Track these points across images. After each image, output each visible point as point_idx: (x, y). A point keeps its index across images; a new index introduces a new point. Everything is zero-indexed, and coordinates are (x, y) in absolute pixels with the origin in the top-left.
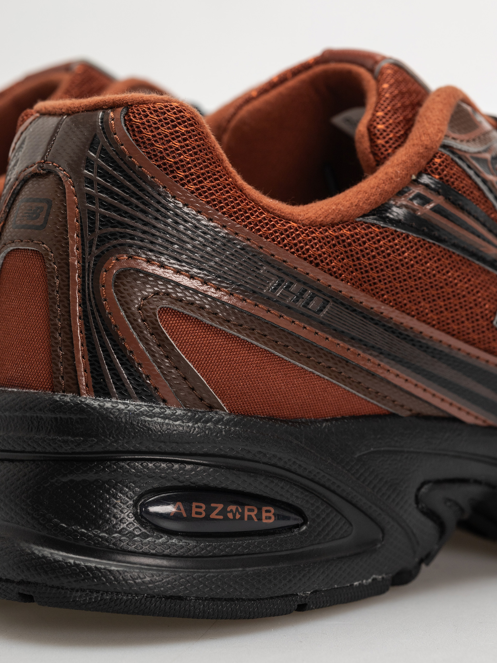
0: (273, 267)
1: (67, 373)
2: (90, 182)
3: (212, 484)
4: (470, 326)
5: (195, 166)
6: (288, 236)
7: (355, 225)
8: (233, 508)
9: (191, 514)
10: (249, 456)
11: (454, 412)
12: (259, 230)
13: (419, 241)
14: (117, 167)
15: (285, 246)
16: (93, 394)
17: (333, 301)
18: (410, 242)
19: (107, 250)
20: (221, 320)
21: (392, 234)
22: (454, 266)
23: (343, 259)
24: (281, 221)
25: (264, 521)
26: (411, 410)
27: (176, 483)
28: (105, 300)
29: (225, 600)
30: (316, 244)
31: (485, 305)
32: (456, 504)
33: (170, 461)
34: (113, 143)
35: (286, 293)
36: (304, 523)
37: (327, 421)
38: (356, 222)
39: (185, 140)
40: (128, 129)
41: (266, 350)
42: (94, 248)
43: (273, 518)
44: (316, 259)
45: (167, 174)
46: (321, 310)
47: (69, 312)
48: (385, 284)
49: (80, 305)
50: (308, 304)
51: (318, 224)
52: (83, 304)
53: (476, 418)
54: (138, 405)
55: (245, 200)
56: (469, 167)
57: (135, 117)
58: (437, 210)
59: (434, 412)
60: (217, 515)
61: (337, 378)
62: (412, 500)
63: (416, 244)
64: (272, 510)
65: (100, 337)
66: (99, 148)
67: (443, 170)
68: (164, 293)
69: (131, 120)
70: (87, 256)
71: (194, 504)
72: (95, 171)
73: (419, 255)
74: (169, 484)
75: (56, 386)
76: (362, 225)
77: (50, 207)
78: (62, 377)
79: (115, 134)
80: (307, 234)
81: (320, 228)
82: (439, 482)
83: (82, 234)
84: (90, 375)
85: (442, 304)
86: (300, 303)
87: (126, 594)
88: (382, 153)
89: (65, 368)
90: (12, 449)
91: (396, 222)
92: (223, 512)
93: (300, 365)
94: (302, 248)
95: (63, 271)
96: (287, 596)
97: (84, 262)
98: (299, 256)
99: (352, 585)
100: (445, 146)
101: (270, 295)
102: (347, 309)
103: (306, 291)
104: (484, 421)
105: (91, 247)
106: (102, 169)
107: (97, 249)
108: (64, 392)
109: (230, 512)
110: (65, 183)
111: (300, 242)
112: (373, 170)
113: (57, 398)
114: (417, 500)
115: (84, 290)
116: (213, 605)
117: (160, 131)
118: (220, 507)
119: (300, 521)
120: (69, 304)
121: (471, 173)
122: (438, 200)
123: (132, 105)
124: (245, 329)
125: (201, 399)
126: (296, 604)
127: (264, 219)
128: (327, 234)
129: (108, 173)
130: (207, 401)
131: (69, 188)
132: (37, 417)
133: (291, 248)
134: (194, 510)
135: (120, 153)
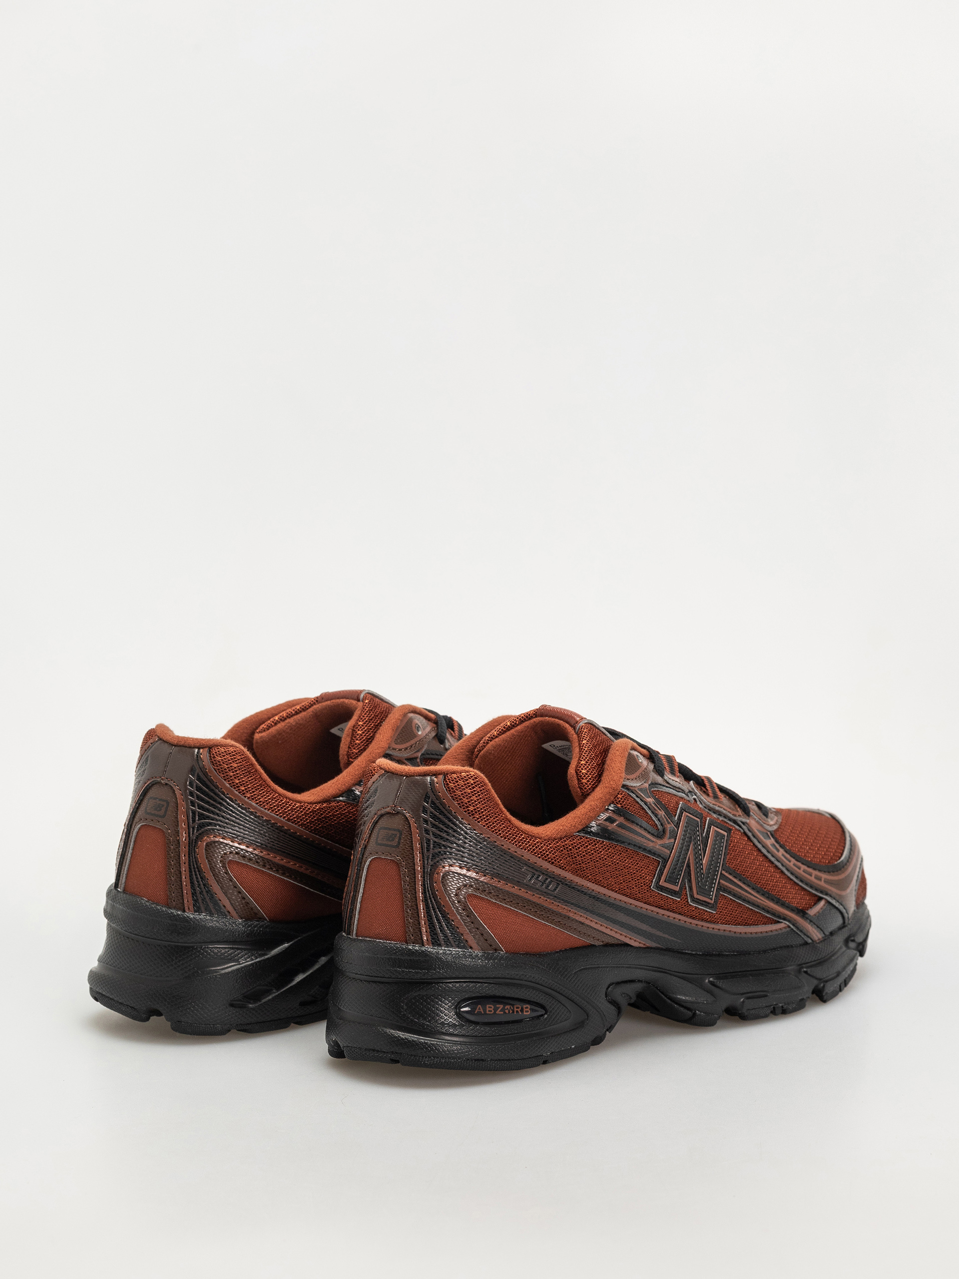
0: (529, 866)
1: (415, 933)
2: (426, 821)
3: (497, 995)
4: (637, 890)
5: (479, 803)
6: (537, 848)
7: (573, 838)
8: (508, 1007)
9: (486, 1011)
10: (517, 977)
11: (628, 941)
12: (520, 846)
13: (610, 844)
14: (441, 813)
15: (535, 853)
16: (431, 945)
17: (562, 884)
18: (604, 845)
19: (438, 862)
20: (501, 899)
21: (594, 841)
22: (629, 856)
23: (567, 858)
24: (532, 838)
25: (525, 1013)
26: (603, 942)
27: (478, 995)
28: (437, 891)
29: (506, 1060)
30: (552, 851)
31: (646, 877)
32: (628, 995)
33: (475, 982)
34: (438, 798)
35: (537, 881)
36: (546, 1013)
37: (557, 952)
38: (574, 835)
39: (474, 788)
40: (446, 790)
41: (525, 915)
42: (430, 861)
43: (529, 1011)
44: (552, 859)
45: (470, 816)
46: (555, 890)
47: (416, 897)
48: (581, 857)
49: (422, 894)
50: (548, 886)
51: (553, 838)
52: (424, 893)
53: (640, 943)
54: (457, 951)
55: (512, 827)
56: (637, 797)
57: (450, 782)
58: (619, 826)
59: (616, 942)
60: (500, 1011)
61: (563, 928)
62: (604, 996)
63: (608, 846)
64: (529, 1006)
65: (435, 912)
66: (430, 800)
67: (623, 802)
68: (470, 885)
69: (448, 784)
70: (426, 865)
71: (488, 1006)
72: (428, 814)
73: (610, 852)
74: (474, 995)
75: (409, 940)
76: (577, 837)
77: (401, 834)
78: (412, 935)
79: (439, 793)
80: (547, 845)
81: (554, 841)
82: (618, 983)
83: (422, 852)
84: (429, 934)
85: (622, 879)
86: (544, 887)
87: (454, 1058)
88: (585, 788)
89: (414, 930)
90: (382, 976)
91: (595, 834)
92: (503, 1010)
93: (543, 922)
94: (544, 854)
95: (411, 873)
96: (537, 1056)
97: (424, 869)
98: (543, 859)
99: (571, 1048)
100: (624, 786)
101: (527, 883)
102: (569, 887)
103: (547, 879)
104: (644, 945)
105: (428, 860)
106: (432, 813)
107: (431, 861)
108: (413, 943)
109: (506, 1009)
110: (410, 821)
111: (543, 851)
112: (582, 801)
113: (410, 947)
114: (606, 995)
115: (424, 885)
116: (500, 1063)
117: (458, 783)
118: (501, 1006)
119: (544, 1012)
120: (416, 893)
121: (638, 800)
122: (620, 820)
123: (447, 774)
124: (514, 904)
125: (491, 946)
126: (542, 1060)
127: (523, 838)
128: (558, 844)
129: (436, 816)
130: (494, 947)
131: (413, 825)
132: (399, 958)
133: (538, 854)
134: (488, 1009)
135: (442, 804)
